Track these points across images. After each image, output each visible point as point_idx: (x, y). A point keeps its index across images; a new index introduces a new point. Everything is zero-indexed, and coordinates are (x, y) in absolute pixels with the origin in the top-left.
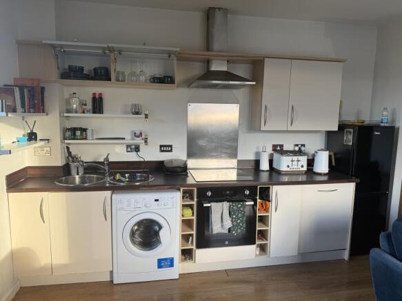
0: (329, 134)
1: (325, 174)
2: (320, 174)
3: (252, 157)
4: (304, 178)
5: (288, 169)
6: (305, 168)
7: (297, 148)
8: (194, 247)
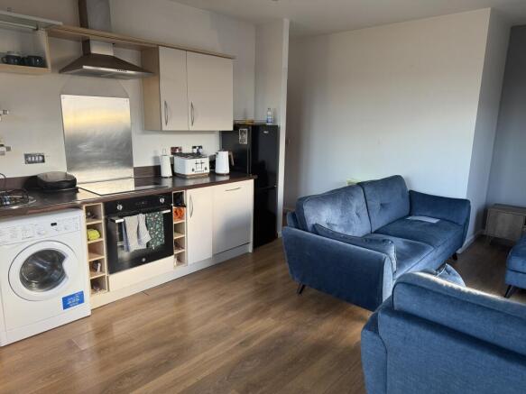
0: (224, 134)
1: (227, 175)
2: (222, 175)
3: (150, 163)
4: (208, 180)
5: (193, 173)
6: (208, 171)
7: (195, 151)
8: (106, 274)
